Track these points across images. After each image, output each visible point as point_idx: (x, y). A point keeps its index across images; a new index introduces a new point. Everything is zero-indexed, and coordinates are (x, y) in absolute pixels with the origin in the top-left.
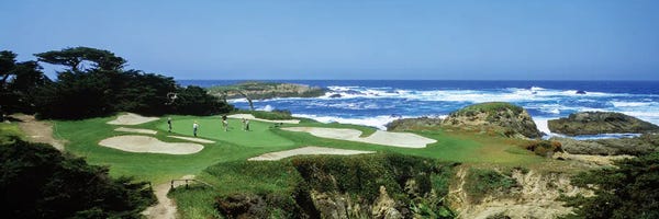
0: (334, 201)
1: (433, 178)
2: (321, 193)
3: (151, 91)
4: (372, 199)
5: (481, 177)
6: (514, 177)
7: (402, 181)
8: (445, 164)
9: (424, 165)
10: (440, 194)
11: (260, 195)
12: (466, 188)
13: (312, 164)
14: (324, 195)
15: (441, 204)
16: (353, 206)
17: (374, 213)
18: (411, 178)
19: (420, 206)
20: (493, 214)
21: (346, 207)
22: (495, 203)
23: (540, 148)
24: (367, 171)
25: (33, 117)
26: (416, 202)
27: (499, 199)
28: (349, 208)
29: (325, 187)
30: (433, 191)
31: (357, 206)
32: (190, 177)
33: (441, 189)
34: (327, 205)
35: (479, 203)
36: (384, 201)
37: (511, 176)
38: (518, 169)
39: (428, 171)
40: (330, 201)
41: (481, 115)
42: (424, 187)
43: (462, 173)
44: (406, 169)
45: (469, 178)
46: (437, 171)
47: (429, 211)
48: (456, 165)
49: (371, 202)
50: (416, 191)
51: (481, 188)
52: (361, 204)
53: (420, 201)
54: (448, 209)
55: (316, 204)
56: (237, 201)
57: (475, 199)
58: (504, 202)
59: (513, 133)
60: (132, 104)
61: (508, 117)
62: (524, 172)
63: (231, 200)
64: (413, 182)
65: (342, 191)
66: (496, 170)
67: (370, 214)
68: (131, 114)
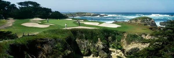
0: (83, 42)
1: (117, 36)
2: (80, 39)
3: (45, 12)
4: (96, 41)
5: (131, 36)
6: (142, 36)
7: (107, 37)
8: (121, 32)
9: (114, 32)
10: (118, 41)
11: (54, 38)
12: (126, 39)
13: (77, 31)
14: (80, 40)
15: (118, 44)
16: (89, 44)
17: (96, 46)
18: (110, 36)
19: (112, 44)
20: (133, 47)
21: (87, 44)
22: (135, 44)
23: (154, 29)
24: (95, 33)
25: (13, 19)
26: (111, 43)
27: (136, 43)
28: (88, 44)
29: (81, 38)
30: (116, 40)
31: (91, 44)
32: (37, 33)
33: (119, 40)
34: (81, 43)
35: (130, 44)
36: (99, 42)
37: (141, 36)
38: (144, 34)
39: (115, 34)
40: (82, 42)
41: (139, 20)
42: (114, 39)
43: (125, 35)
44: (109, 33)
45: (127, 36)
46: (118, 34)
47: (115, 46)
48: (124, 32)
49: (95, 42)
50: (111, 40)
51: (131, 39)
52: (92, 43)
53: (112, 43)
54: (120, 46)
55: (78, 43)
56: (44, 40)
57: (129, 43)
58: (138, 44)
59: (147, 25)
60: (39, 16)
61: (147, 21)
62: (146, 35)
63: (41, 39)
64: (111, 37)
65: (86, 39)
66: (137, 34)
67: (95, 46)
68: (38, 18)
